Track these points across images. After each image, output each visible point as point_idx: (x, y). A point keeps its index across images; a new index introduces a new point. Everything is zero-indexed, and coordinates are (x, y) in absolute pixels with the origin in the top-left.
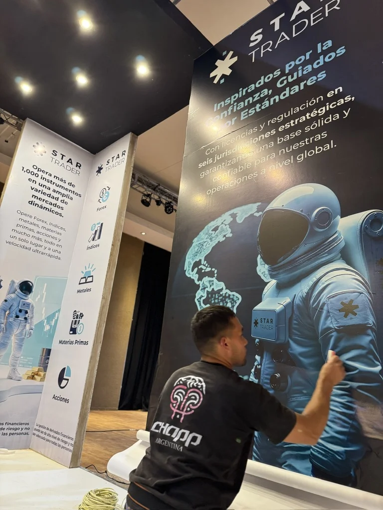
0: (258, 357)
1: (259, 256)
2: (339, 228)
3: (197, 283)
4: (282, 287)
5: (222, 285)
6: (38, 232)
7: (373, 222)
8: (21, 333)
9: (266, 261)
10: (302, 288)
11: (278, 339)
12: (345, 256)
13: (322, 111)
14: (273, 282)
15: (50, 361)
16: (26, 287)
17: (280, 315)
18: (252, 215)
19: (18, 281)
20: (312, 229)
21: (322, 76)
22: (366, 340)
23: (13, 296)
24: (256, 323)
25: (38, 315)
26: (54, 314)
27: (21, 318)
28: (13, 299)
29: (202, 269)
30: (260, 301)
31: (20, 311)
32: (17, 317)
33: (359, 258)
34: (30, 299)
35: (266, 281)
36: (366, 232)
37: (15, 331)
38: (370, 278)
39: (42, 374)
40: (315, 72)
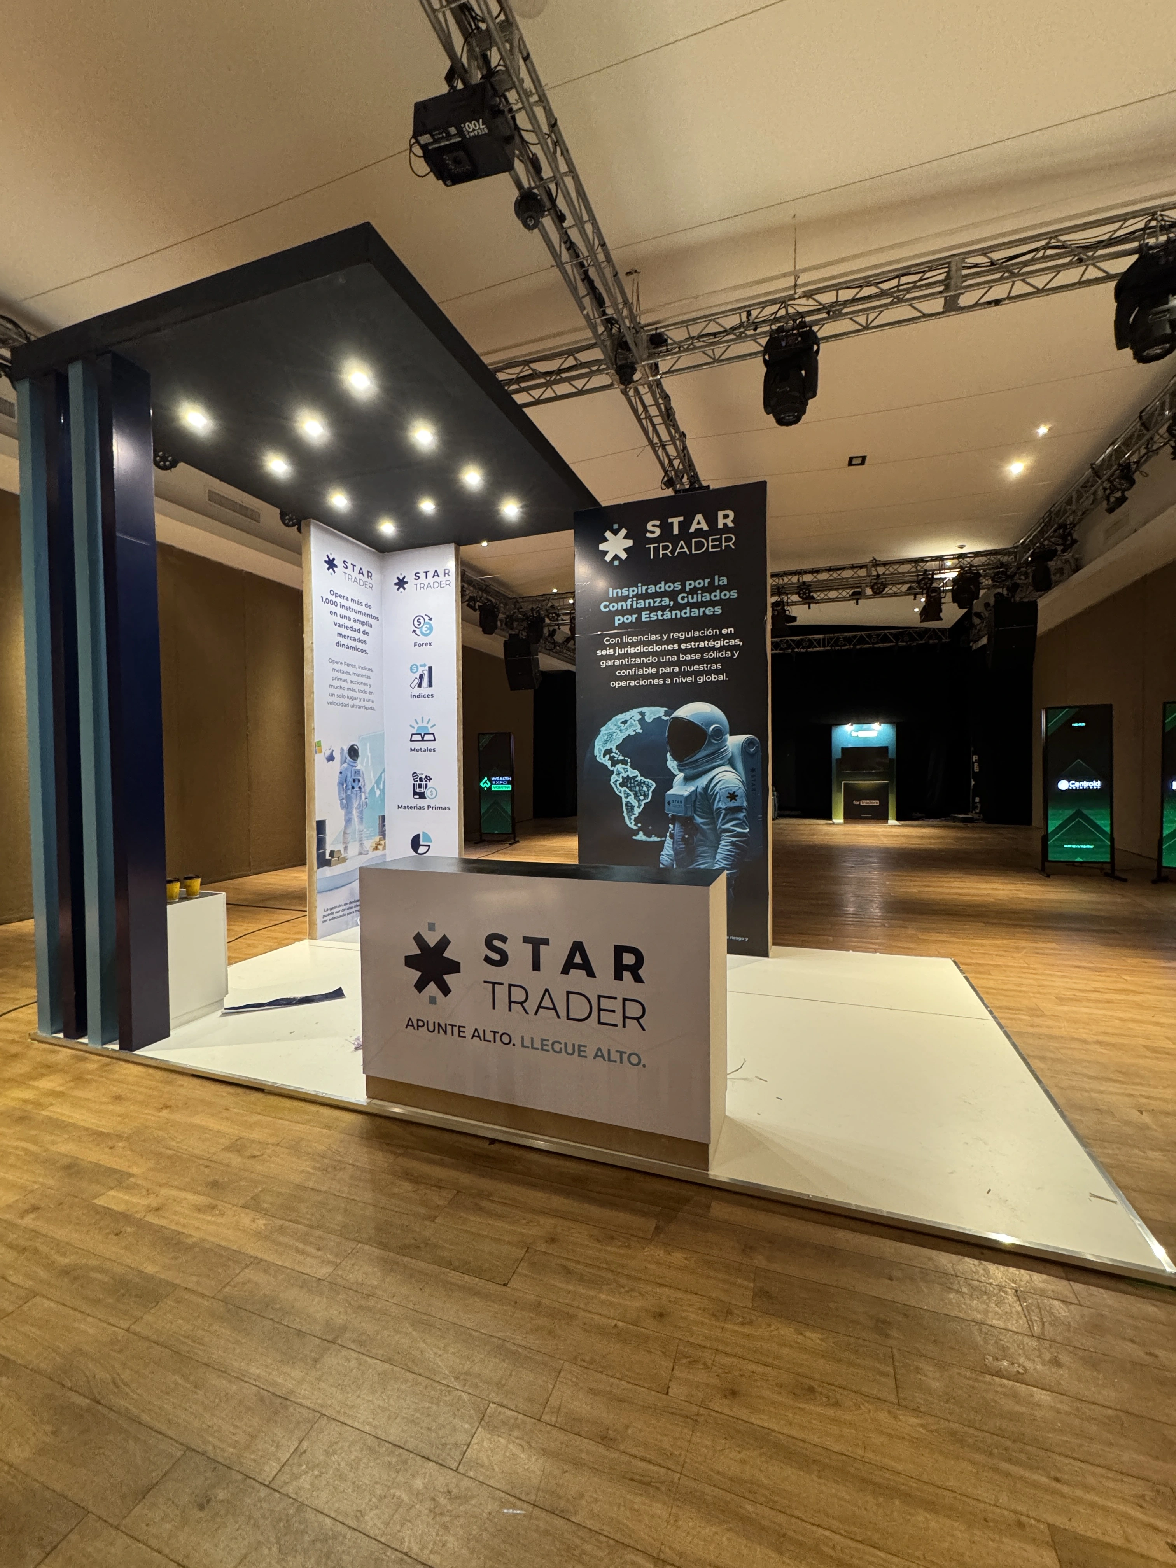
0: (671, 826)
1: (669, 754)
2: (728, 743)
3: (611, 769)
4: (688, 779)
5: (637, 773)
6: (351, 682)
7: (749, 743)
8: (359, 804)
9: (675, 758)
10: (703, 782)
11: (686, 813)
12: (731, 763)
13: (718, 644)
14: (681, 775)
15: (387, 828)
16: (353, 752)
17: (687, 798)
18: (660, 718)
19: (346, 748)
20: (709, 741)
21: (718, 610)
22: (741, 815)
23: (345, 765)
24: (669, 803)
25: (369, 781)
26: (380, 776)
27: (356, 789)
28: (346, 769)
29: (614, 757)
30: (672, 788)
31: (354, 781)
32: (353, 788)
33: (740, 765)
34: (360, 765)
35: (675, 773)
36: (745, 748)
37: (354, 802)
38: (746, 779)
39: (382, 842)
40: (712, 603)
